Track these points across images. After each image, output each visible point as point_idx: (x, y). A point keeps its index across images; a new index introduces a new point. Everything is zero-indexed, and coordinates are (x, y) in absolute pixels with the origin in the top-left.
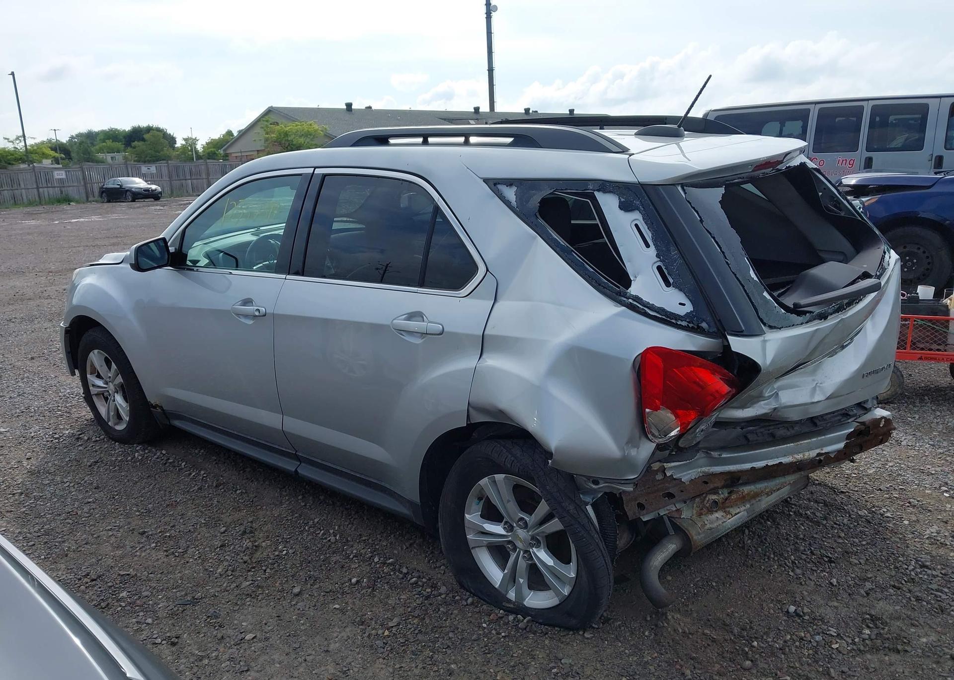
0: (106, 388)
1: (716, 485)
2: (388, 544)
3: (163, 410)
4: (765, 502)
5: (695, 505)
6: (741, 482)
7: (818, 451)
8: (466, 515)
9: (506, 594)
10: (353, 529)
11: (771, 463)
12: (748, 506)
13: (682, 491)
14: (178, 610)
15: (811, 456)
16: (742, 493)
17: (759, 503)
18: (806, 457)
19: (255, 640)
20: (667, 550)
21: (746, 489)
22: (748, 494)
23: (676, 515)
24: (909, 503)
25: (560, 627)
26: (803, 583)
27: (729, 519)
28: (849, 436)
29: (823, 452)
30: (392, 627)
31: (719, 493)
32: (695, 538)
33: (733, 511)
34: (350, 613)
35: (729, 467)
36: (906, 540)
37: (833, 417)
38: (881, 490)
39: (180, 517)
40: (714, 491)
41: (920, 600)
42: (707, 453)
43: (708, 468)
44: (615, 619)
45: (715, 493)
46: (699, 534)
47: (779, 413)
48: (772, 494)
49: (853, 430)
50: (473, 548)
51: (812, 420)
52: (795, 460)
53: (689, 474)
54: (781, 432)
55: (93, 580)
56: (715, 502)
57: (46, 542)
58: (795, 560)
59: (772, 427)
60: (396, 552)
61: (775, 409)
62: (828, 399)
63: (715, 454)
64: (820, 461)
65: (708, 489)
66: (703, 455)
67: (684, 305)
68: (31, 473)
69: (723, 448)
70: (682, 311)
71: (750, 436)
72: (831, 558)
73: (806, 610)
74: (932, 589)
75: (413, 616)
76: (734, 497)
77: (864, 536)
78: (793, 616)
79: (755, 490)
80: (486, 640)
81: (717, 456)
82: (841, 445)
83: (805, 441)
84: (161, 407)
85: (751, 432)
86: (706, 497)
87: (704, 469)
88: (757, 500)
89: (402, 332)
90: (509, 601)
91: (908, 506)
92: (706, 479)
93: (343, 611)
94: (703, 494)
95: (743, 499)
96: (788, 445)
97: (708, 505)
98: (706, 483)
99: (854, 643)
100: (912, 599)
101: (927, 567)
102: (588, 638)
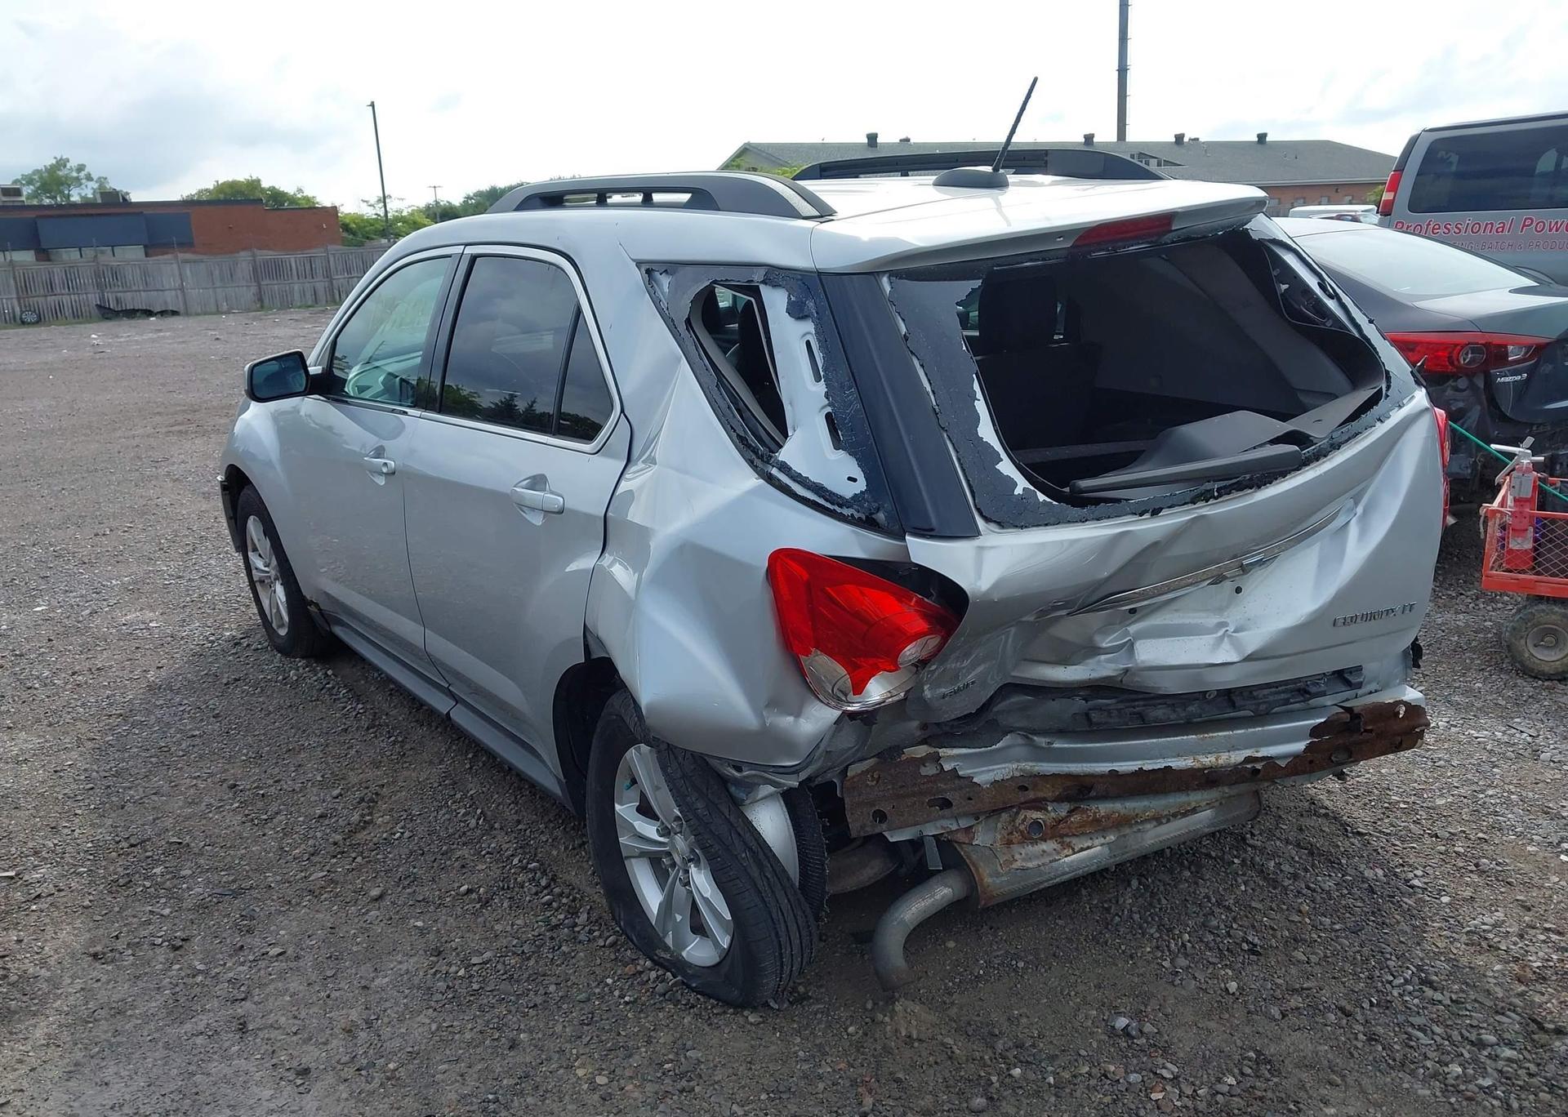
0: (268, 572)
1: (1040, 795)
2: (550, 840)
3: (320, 609)
4: (1153, 836)
5: (1000, 826)
6: (1093, 793)
7: (1248, 753)
8: (616, 805)
9: (664, 937)
10: (513, 812)
11: (1149, 766)
12: (1112, 838)
13: (970, 799)
14: (210, 901)
15: (1233, 760)
16: (1095, 813)
17: (1139, 834)
18: (1220, 762)
19: (281, 958)
20: (930, 898)
21: (1103, 808)
22: (1108, 817)
23: (961, 837)
24: (1477, 865)
25: (717, 1000)
26: (1177, 982)
27: (1066, 856)
28: (1315, 731)
29: (1259, 755)
30: (475, 965)
31: (1047, 810)
32: (988, 880)
33: (1078, 843)
34: (431, 937)
35: (1069, 765)
36: (1425, 932)
37: (1276, 693)
38: (1437, 837)
39: (293, 769)
40: (1038, 804)
41: (1376, 1040)
42: (1028, 738)
43: (1031, 764)
44: (817, 1000)
45: (1038, 809)
46: (998, 875)
47: (1137, 679)
48: (1168, 821)
49: (1323, 720)
50: (627, 858)
51: (1229, 696)
52: (1197, 765)
53: (993, 770)
54: (1160, 713)
55: (132, 846)
56: (1036, 824)
57: (109, 786)
58: (1189, 941)
59: (1141, 703)
60: (555, 853)
61: (1127, 670)
62: (1249, 658)
63: (1041, 741)
64: (1256, 771)
65: (1022, 800)
66: (1020, 741)
67: (855, 480)
68: (151, 688)
69: (1062, 733)
70: (848, 491)
71: (1095, 716)
72: (1255, 946)
73: (1148, 1028)
74: (1412, 1025)
75: (514, 953)
76: (1075, 818)
77: (1348, 915)
78: (1119, 1036)
79: (1123, 812)
80: (597, 1003)
81: (1044, 745)
82: (1299, 746)
83: (1220, 734)
84: (317, 605)
85: (1099, 709)
86: (1017, 813)
87: (1022, 765)
88: (1135, 829)
89: (525, 509)
90: (667, 948)
91: (1471, 871)
92: (1023, 783)
93: (422, 932)
94: (1012, 807)
95: (1099, 826)
96: (1185, 737)
97: (1022, 827)
98: (1024, 788)
99: (1194, 1096)
100: (1361, 1036)
101: (1430, 984)
102: (751, 1024)
